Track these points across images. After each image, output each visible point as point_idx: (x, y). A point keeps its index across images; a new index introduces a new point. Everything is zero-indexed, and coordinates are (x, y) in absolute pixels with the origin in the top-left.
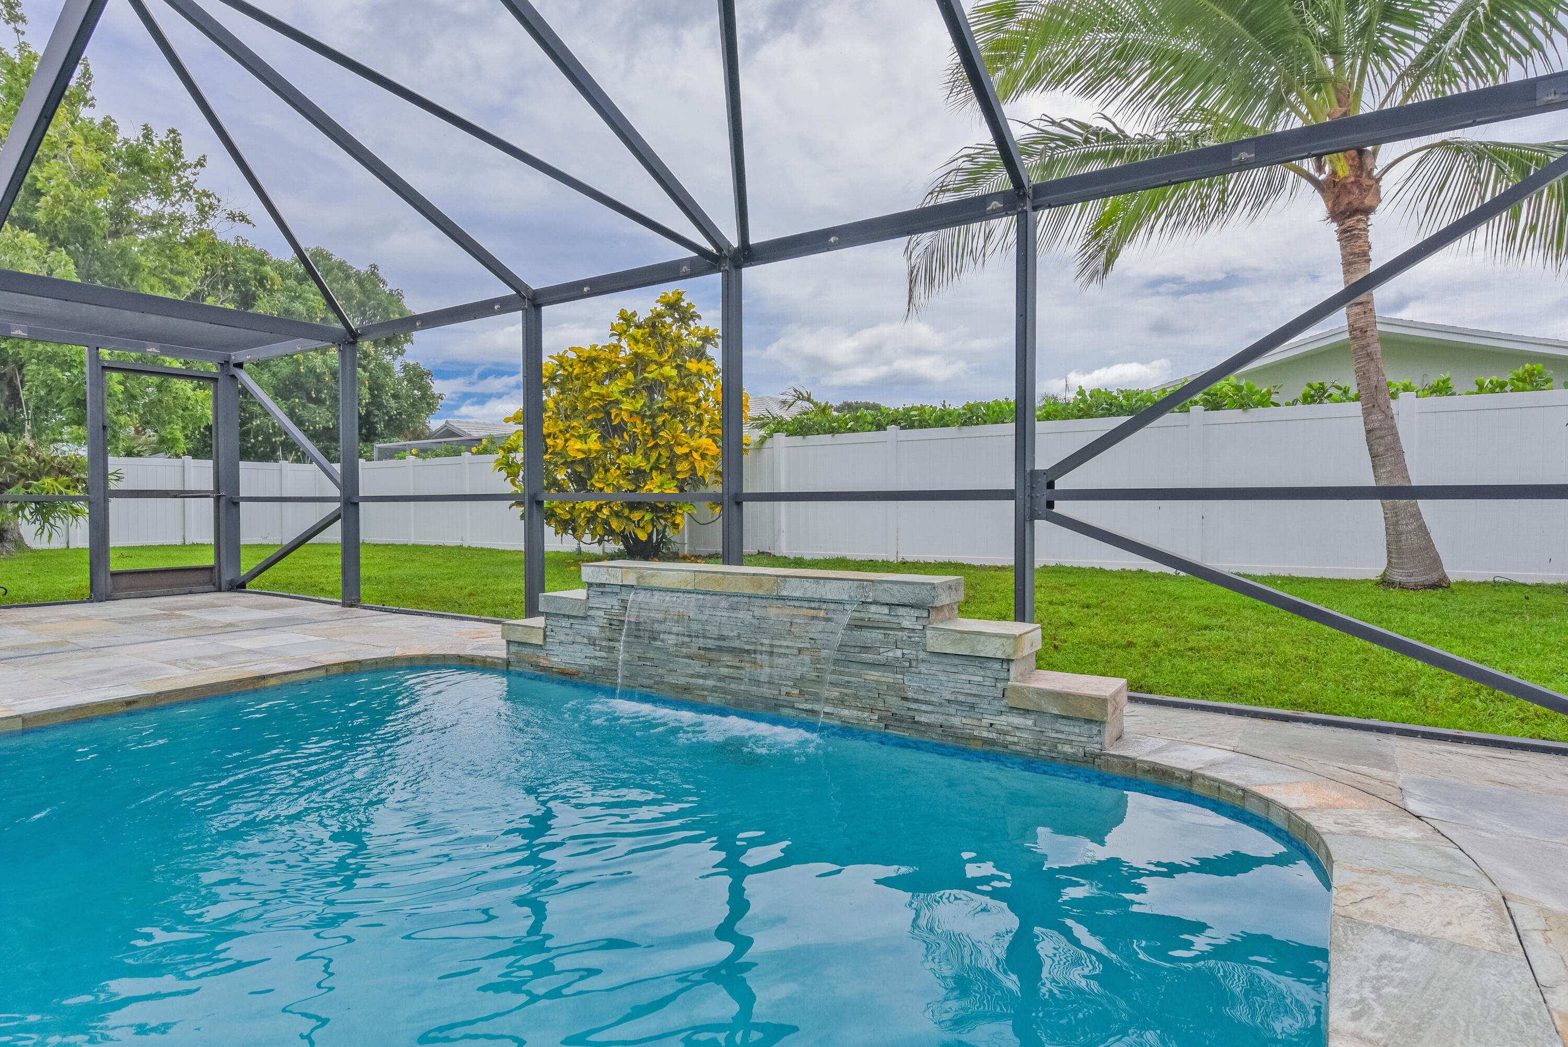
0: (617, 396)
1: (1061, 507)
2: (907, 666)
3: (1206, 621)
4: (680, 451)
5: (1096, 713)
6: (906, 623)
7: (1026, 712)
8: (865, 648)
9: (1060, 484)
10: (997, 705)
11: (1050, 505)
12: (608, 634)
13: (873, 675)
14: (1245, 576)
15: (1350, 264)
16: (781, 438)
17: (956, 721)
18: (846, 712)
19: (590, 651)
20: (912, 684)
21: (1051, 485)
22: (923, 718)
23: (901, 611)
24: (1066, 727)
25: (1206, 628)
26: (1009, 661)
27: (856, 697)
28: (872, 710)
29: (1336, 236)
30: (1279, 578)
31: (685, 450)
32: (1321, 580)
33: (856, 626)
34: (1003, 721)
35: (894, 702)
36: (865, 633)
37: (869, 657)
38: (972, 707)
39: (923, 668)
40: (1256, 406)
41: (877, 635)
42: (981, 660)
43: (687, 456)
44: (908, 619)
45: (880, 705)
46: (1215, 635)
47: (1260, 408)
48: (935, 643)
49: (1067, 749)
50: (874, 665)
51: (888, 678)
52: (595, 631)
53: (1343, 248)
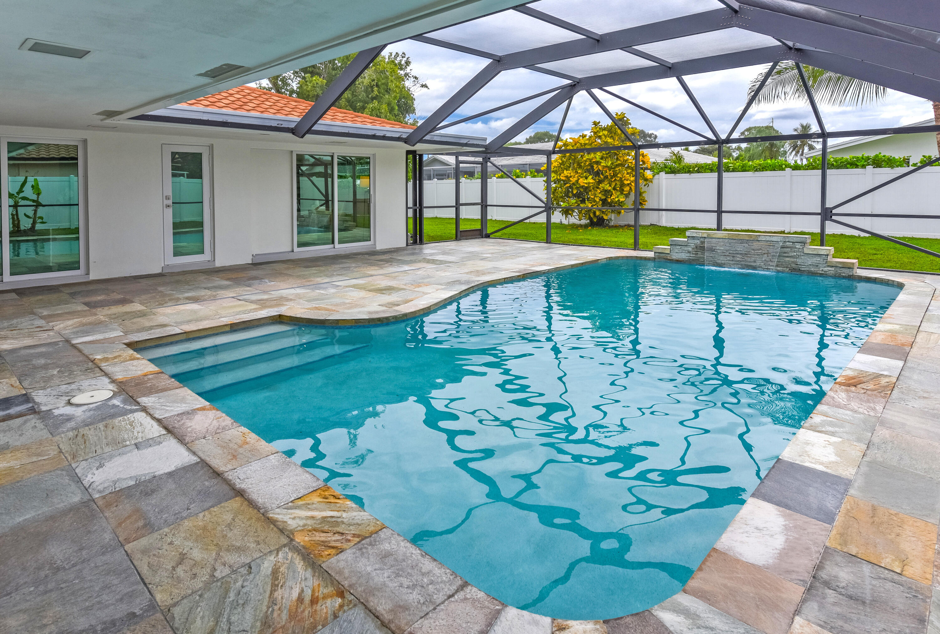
0: (598, 159)
1: (834, 217)
2: (798, 257)
3: (875, 252)
4: (626, 182)
5: (851, 266)
6: (797, 247)
7: (832, 267)
8: (785, 253)
9: (834, 212)
10: (824, 265)
11: (831, 217)
12: (695, 250)
13: (787, 259)
14: (893, 237)
15: (938, 118)
16: (662, 174)
17: (812, 269)
18: (779, 268)
19: (688, 255)
20: (799, 261)
21: (831, 212)
22: (803, 269)
23: (796, 244)
24: (843, 270)
25: (875, 254)
26: (828, 255)
27: (782, 265)
28: (787, 268)
29: (932, 107)
30: (907, 238)
31: (629, 182)
32: (927, 239)
33: (782, 247)
34: (826, 269)
35: (793, 265)
36: (784, 249)
37: (786, 255)
38: (817, 266)
39: (802, 257)
40: (897, 166)
41: (789, 249)
42: (820, 255)
43: (628, 184)
44: (798, 246)
45: (789, 266)
46: (879, 256)
47: (900, 168)
48: (806, 251)
49: (844, 274)
50: (788, 257)
51: (792, 260)
52: (690, 249)
53: (935, 112)
